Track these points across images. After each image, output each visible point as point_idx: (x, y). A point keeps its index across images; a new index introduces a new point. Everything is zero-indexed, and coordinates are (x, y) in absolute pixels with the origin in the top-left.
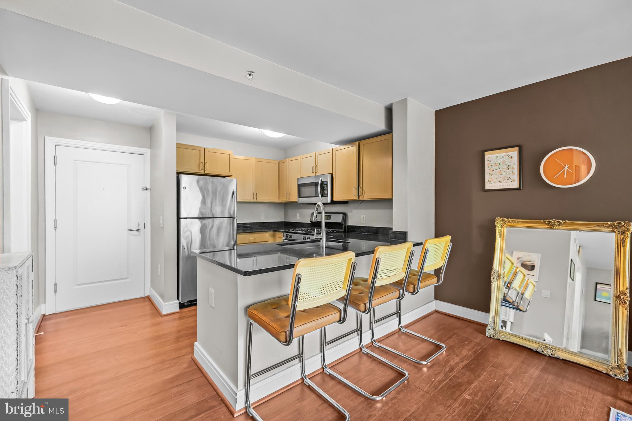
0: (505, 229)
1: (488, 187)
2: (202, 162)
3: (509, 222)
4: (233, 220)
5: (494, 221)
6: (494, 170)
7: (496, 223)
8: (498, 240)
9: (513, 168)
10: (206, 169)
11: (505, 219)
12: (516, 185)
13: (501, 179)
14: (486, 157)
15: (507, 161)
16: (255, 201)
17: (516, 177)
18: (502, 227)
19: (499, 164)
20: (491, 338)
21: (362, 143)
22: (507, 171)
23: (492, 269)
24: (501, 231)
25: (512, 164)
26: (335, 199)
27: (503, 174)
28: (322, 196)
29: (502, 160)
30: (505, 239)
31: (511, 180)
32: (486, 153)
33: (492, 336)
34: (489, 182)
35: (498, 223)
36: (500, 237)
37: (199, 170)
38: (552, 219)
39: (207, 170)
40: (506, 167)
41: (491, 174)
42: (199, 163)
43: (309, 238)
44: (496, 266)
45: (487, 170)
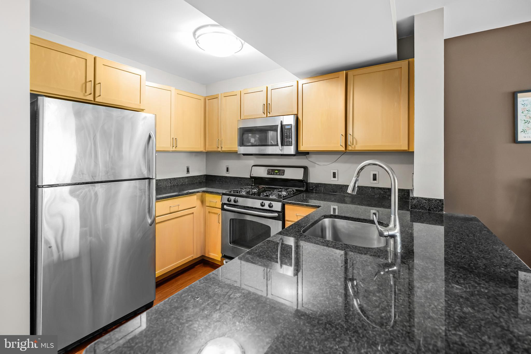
1: (521, 138)
2: (91, 81)
4: (149, 183)
10: (97, 94)
14: (519, 100)
16: (174, 149)
21: (350, 73)
26: (302, 148)
28: (282, 145)
32: (519, 95)
34: (524, 131)
37: (85, 96)
39: (100, 96)
41: (527, 122)
42: (84, 81)
43: (270, 206)
45: (521, 117)
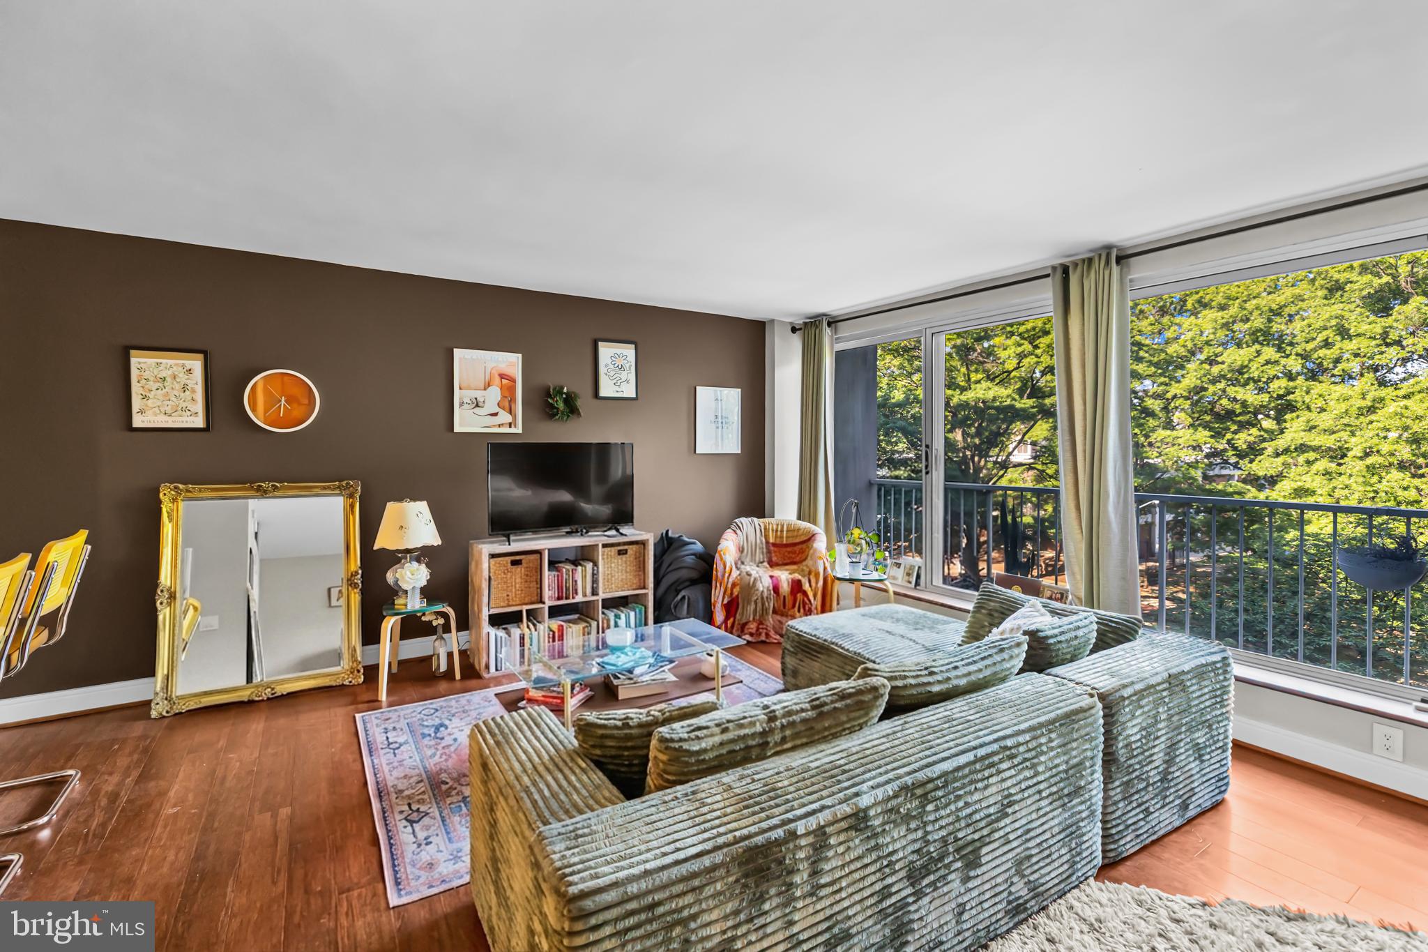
0: (181, 504)
1: (138, 422)
3: (188, 491)
5: (157, 491)
6: (154, 389)
7: (161, 495)
8: (167, 529)
9: (193, 391)
11: (181, 486)
12: (199, 422)
13: (169, 410)
14: (134, 361)
15: (181, 375)
17: (199, 407)
18: (174, 500)
19: (164, 379)
20: (164, 717)
22: (182, 394)
23: (157, 585)
24: (172, 510)
25: (191, 384)
27: (173, 399)
29: (170, 372)
30: (180, 523)
31: (189, 413)
32: (132, 352)
33: (164, 714)
34: (141, 412)
35: (166, 494)
36: (171, 520)
38: (264, 482)
40: (177, 387)
41: (145, 397)
44: (166, 577)
45: (136, 389)
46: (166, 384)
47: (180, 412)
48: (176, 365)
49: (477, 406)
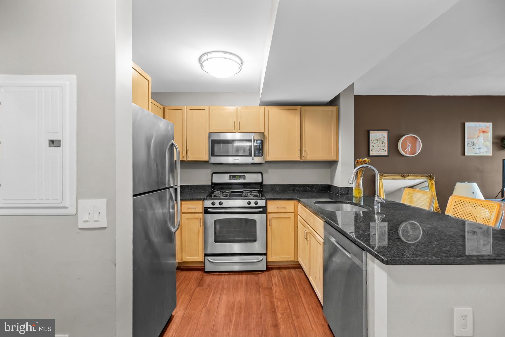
1: (371, 154)
6: (375, 143)
9: (385, 143)
11: (383, 174)
12: (386, 154)
13: (378, 149)
14: (370, 134)
15: (382, 138)
17: (386, 149)
19: (378, 140)
21: (303, 108)
22: (382, 145)
25: (384, 141)
26: (268, 158)
27: (380, 146)
28: (254, 155)
29: (379, 137)
31: (383, 151)
32: (370, 132)
34: (372, 151)
40: (381, 142)
41: (373, 146)
43: (256, 203)
45: (371, 143)
46: (378, 141)
47: (381, 150)
48: (381, 135)
49: (474, 145)
